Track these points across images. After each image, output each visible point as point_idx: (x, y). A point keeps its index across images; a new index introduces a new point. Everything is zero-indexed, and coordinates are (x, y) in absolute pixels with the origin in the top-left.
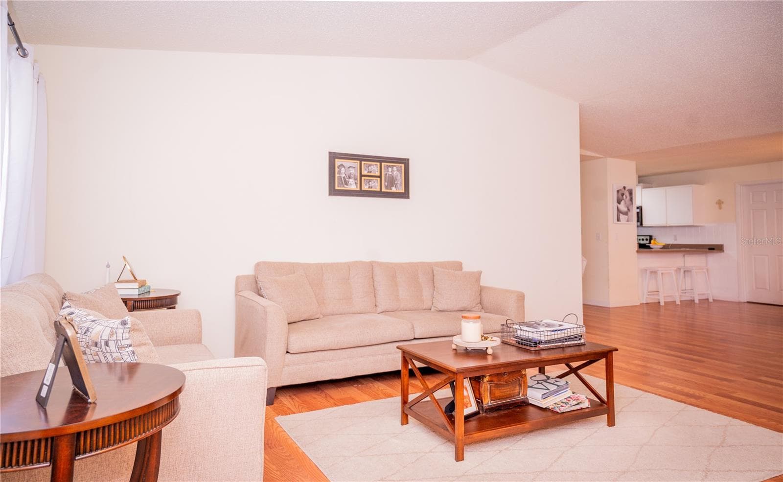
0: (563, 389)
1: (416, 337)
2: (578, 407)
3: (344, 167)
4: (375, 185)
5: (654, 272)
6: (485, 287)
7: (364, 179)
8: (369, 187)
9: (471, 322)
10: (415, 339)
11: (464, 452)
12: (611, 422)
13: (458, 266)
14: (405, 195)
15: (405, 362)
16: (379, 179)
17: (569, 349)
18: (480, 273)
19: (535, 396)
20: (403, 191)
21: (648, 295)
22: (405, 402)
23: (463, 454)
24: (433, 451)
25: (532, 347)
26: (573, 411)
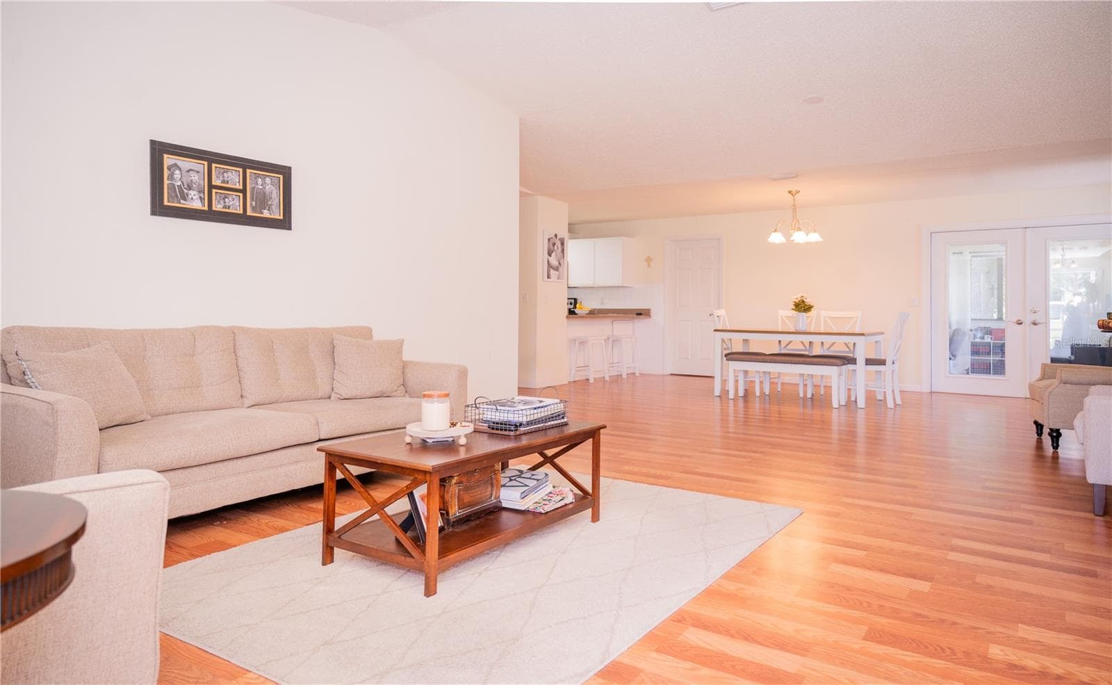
0: (542, 484)
1: (322, 437)
2: (562, 503)
3: (180, 169)
4: (234, 204)
5: (583, 343)
6: (406, 362)
7: (216, 192)
8: (225, 207)
9: (436, 401)
10: (320, 440)
11: (438, 584)
12: (595, 518)
13: (367, 333)
14: (284, 223)
15: (331, 468)
16: (241, 195)
17: (552, 431)
18: (402, 342)
19: (510, 497)
20: (281, 217)
21: (577, 371)
22: (329, 530)
23: (436, 585)
24: (387, 590)
25: (512, 431)
26: (558, 508)
